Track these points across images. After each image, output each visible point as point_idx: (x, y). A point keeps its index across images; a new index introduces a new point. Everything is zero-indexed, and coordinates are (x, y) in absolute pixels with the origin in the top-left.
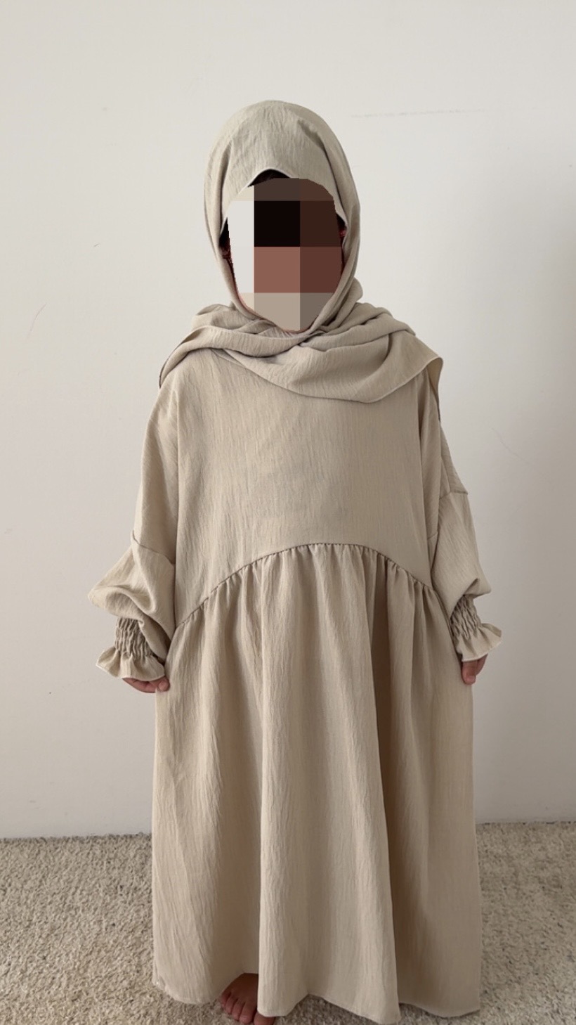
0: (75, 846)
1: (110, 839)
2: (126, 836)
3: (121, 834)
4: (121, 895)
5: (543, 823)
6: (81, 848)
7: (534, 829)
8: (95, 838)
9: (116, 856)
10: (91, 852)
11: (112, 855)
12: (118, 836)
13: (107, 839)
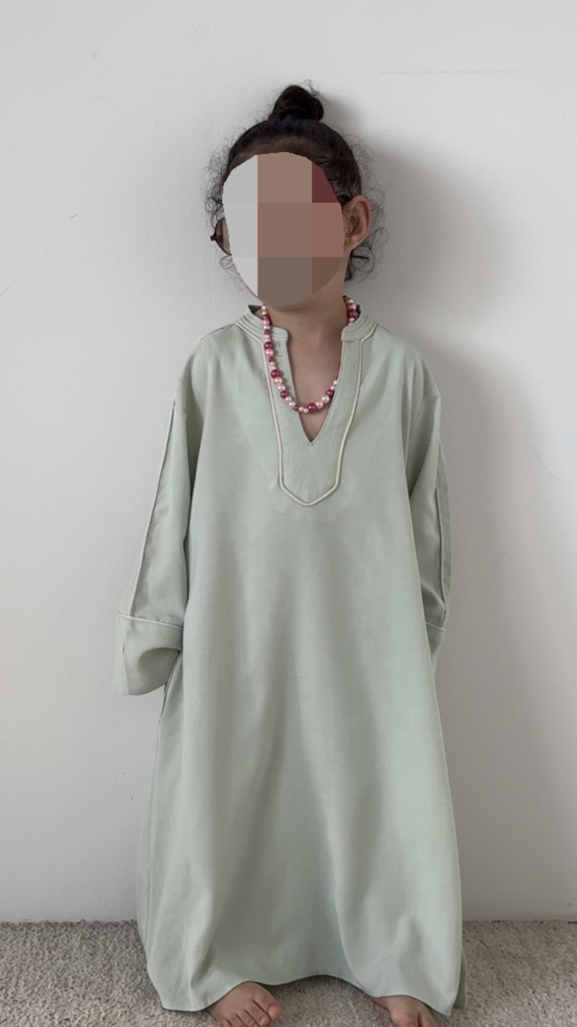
0: (6, 933)
1: (47, 927)
2: (65, 924)
3: (60, 921)
4: (72, 988)
5: (565, 922)
6: (14, 935)
7: (555, 929)
8: (29, 925)
9: (57, 945)
10: (27, 940)
11: (52, 945)
12: (56, 923)
13: (43, 926)
